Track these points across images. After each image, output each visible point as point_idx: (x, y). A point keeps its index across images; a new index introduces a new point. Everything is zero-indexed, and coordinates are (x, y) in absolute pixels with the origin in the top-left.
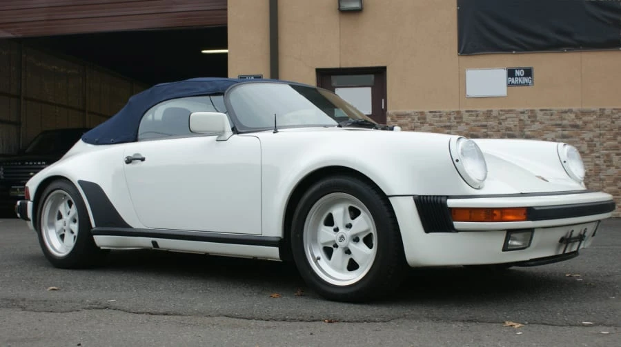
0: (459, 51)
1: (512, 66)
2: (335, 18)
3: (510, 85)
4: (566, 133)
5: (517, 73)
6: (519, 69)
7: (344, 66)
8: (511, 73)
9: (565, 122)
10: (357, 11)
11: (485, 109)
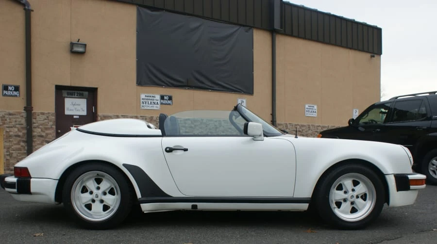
0: (137, 83)
1: (163, 94)
2: (67, 56)
3: (162, 104)
4: (187, 130)
5: (165, 98)
6: (166, 96)
7: (73, 85)
8: (162, 98)
9: (187, 125)
10: (82, 53)
11: (150, 116)
